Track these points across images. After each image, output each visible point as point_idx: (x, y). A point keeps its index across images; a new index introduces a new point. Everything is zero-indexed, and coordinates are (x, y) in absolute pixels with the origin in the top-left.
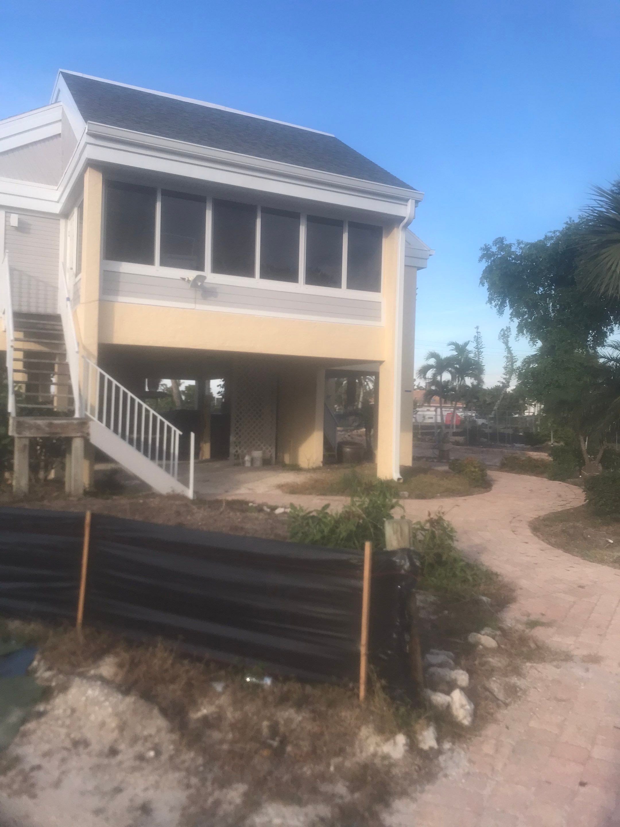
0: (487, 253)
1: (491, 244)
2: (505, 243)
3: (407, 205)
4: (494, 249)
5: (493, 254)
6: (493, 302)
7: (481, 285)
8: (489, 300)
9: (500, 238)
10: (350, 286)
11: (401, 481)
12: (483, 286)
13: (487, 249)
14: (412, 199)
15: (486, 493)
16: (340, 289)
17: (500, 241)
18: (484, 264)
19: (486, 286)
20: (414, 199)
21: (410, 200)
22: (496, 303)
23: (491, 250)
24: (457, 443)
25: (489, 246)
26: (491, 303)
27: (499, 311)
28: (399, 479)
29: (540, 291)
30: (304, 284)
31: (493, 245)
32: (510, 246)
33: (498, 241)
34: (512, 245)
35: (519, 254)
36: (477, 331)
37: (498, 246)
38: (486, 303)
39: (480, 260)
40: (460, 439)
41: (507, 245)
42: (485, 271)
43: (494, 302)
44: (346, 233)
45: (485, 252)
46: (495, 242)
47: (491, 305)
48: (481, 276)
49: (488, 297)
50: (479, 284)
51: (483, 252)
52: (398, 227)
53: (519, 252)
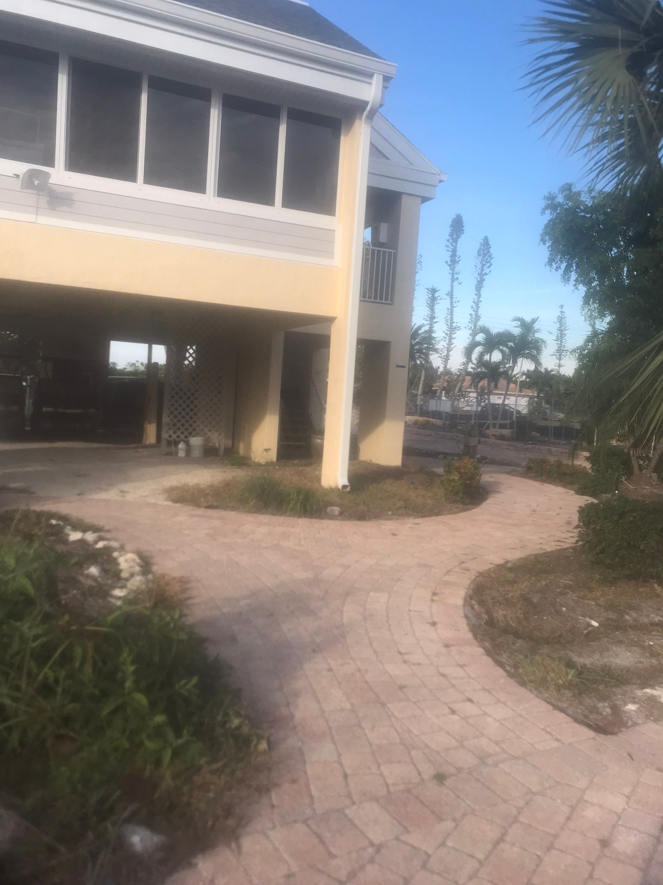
0: (552, 205)
1: (557, 193)
2: (574, 190)
3: (370, 84)
4: (560, 199)
5: (560, 205)
6: (553, 264)
7: (541, 243)
8: (549, 262)
9: (568, 184)
10: (288, 203)
11: (348, 489)
12: (544, 244)
13: (551, 198)
14: (379, 74)
15: (462, 512)
16: (273, 207)
17: (568, 187)
18: (548, 216)
19: (548, 243)
20: (381, 74)
21: (375, 74)
22: (557, 265)
23: (556, 199)
24: (502, 438)
25: (555, 195)
26: (551, 265)
27: (564, 278)
28: (344, 487)
29: (613, 253)
30: (214, 196)
31: (559, 193)
32: (579, 193)
33: (566, 189)
34: (582, 193)
35: (589, 205)
36: (560, 310)
37: (564, 194)
38: (545, 265)
39: (543, 212)
40: (506, 432)
41: (575, 193)
42: (547, 226)
43: (556, 264)
44: (283, 125)
45: (550, 202)
46: (561, 189)
47: (551, 267)
48: (541, 232)
49: (549, 258)
50: (540, 242)
51: (547, 202)
52: (361, 119)
53: (589, 203)
